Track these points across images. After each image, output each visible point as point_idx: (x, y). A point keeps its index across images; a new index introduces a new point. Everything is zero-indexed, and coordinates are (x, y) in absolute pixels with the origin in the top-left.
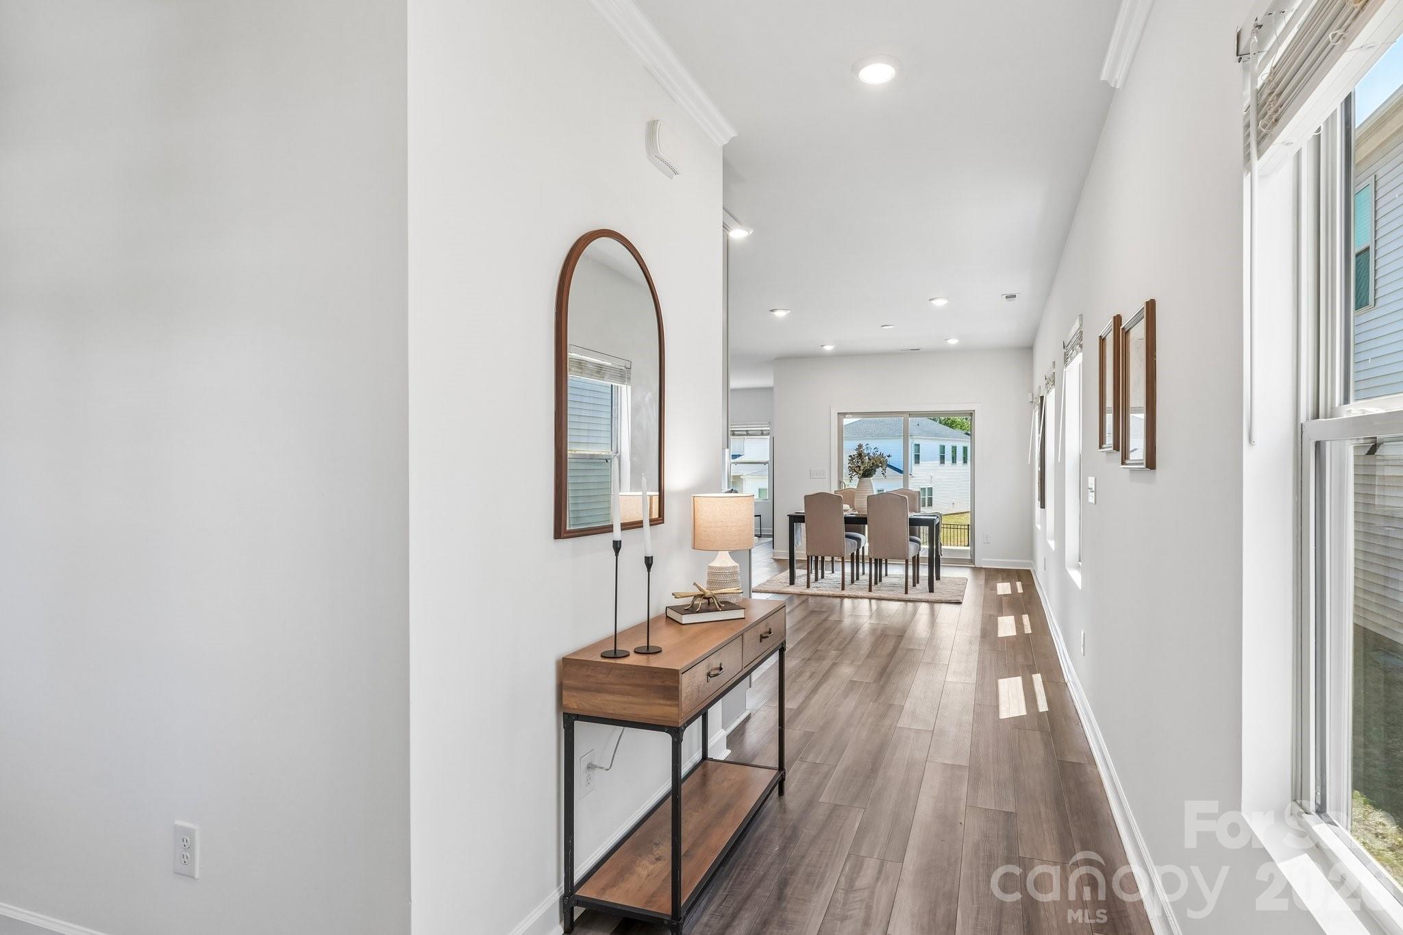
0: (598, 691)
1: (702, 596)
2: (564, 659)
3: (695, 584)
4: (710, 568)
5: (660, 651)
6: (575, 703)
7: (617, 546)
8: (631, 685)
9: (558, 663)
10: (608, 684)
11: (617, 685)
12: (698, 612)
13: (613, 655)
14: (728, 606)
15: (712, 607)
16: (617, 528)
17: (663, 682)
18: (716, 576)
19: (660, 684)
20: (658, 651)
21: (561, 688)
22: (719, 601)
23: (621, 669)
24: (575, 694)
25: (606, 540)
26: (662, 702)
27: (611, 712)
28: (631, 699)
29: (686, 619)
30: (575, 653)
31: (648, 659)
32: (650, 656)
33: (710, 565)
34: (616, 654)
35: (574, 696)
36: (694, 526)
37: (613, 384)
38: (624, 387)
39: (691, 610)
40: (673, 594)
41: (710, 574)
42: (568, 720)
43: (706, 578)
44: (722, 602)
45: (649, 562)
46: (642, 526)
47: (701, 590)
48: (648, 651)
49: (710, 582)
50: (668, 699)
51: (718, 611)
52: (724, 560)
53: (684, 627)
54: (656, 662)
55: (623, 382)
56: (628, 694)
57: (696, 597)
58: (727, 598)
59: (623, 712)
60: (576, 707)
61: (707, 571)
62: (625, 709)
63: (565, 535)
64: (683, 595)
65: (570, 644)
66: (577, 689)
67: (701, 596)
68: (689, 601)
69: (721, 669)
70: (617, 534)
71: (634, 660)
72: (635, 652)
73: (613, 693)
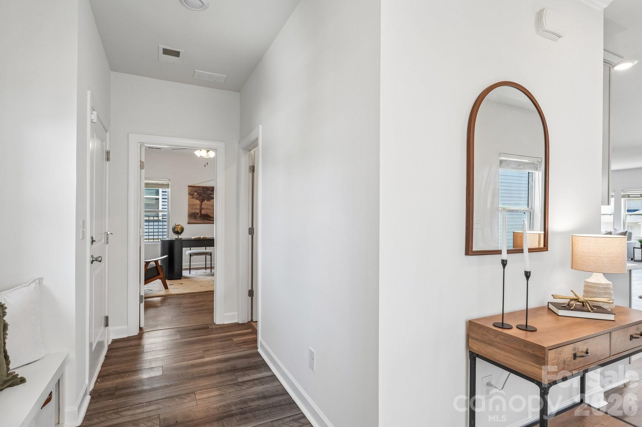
0: (490, 345)
1: (577, 300)
2: (470, 321)
3: (572, 291)
4: (586, 282)
5: (536, 331)
6: (477, 348)
7: (504, 263)
8: (510, 347)
9: (467, 322)
10: (495, 342)
11: (501, 344)
12: (572, 310)
13: (501, 326)
14: (599, 309)
15: (585, 308)
16: (504, 252)
17: (534, 352)
18: (589, 288)
19: (531, 352)
20: (534, 330)
21: (468, 337)
22: (591, 305)
23: (504, 336)
24: (477, 343)
25: (497, 259)
26: (533, 364)
27: (498, 359)
28: (510, 355)
29: (561, 312)
30: (478, 319)
31: (526, 333)
32: (528, 332)
33: (586, 280)
34: (503, 326)
35: (475, 343)
36: (572, 254)
37: (530, 171)
38: (537, 172)
39: (568, 307)
40: (552, 295)
41: (585, 286)
42: (473, 357)
43: (582, 289)
44: (594, 306)
45: (528, 275)
46: (523, 252)
47: (576, 295)
48: (526, 328)
49: (585, 292)
50: (537, 364)
51: (590, 312)
52: (598, 279)
53: (560, 317)
54: (531, 338)
55: (537, 170)
56: (509, 352)
57: (572, 300)
58: (601, 305)
59: (506, 362)
60: (477, 350)
61: (583, 284)
62: (507, 360)
63: (472, 254)
64: (560, 297)
65: (475, 314)
66: (477, 340)
67: (575, 300)
68: (566, 301)
69: (587, 353)
70: (504, 256)
71: (514, 332)
72: (517, 327)
73: (499, 349)
